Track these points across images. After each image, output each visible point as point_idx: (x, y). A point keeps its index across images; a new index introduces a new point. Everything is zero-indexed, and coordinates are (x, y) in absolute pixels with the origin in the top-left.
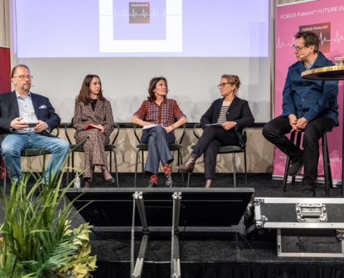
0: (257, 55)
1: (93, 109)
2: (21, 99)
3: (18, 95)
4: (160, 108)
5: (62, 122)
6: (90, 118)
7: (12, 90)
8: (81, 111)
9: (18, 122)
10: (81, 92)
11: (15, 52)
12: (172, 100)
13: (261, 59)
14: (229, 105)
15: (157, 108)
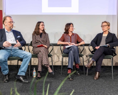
0: (112, 14)
1: (41, 37)
2: (8, 32)
3: (6, 30)
4: (71, 37)
5: (26, 43)
6: (39, 41)
7: (3, 28)
8: (35, 38)
9: (6, 43)
10: (35, 29)
11: (5, 12)
12: (76, 34)
13: (113, 16)
14: (106, 36)
15: (69, 37)
